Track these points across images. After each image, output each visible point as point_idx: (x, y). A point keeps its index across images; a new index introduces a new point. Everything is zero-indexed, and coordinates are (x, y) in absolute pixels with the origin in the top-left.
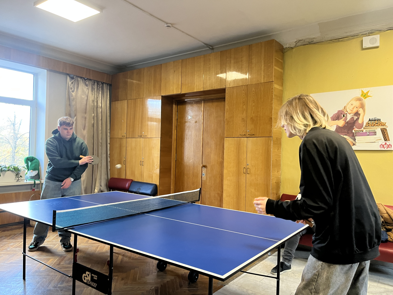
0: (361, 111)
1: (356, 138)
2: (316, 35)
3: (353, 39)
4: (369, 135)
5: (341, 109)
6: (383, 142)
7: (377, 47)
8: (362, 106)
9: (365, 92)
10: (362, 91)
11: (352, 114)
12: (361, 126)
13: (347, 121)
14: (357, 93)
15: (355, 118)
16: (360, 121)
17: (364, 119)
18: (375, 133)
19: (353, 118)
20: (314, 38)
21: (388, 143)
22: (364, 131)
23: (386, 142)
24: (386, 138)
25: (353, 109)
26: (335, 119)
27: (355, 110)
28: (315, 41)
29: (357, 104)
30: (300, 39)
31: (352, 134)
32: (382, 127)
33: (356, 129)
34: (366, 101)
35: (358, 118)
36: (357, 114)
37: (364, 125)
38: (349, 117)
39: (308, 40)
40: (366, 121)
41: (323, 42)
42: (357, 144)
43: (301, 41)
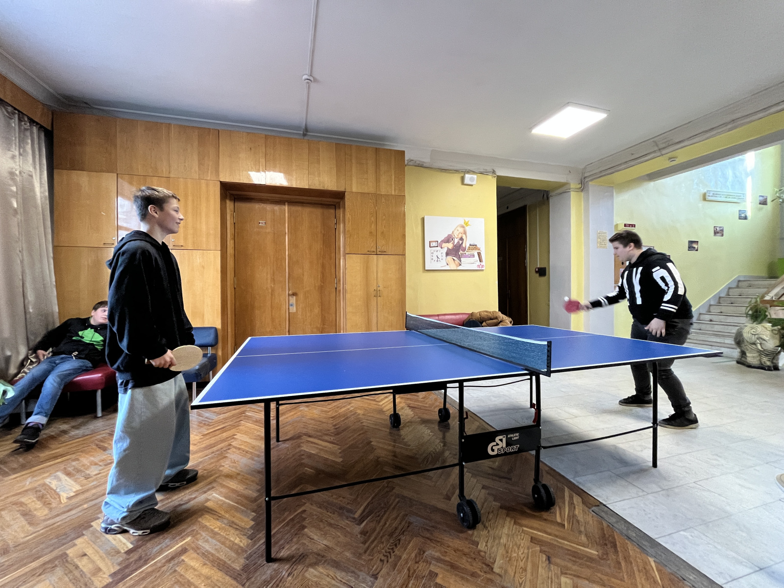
0: (464, 237)
1: (462, 259)
2: (426, 160)
3: (456, 173)
4: (470, 257)
5: (450, 233)
6: (479, 263)
7: (472, 185)
8: (465, 233)
9: (467, 221)
10: (465, 220)
11: (458, 239)
12: (464, 250)
13: (455, 244)
14: (461, 221)
15: (461, 242)
16: (464, 245)
17: (466, 244)
18: (473, 256)
19: (459, 242)
20: (424, 162)
21: (482, 264)
22: (467, 254)
23: (481, 263)
24: (481, 261)
25: (459, 234)
26: (446, 241)
27: (460, 236)
28: (425, 165)
29: (461, 230)
30: (412, 159)
31: (458, 257)
32: (479, 251)
33: (461, 252)
34: (467, 228)
35: (462, 243)
36: (462, 239)
37: (467, 250)
38: (456, 241)
39: (419, 162)
40: (468, 245)
41: (432, 168)
42: (462, 264)
43: (412, 162)
